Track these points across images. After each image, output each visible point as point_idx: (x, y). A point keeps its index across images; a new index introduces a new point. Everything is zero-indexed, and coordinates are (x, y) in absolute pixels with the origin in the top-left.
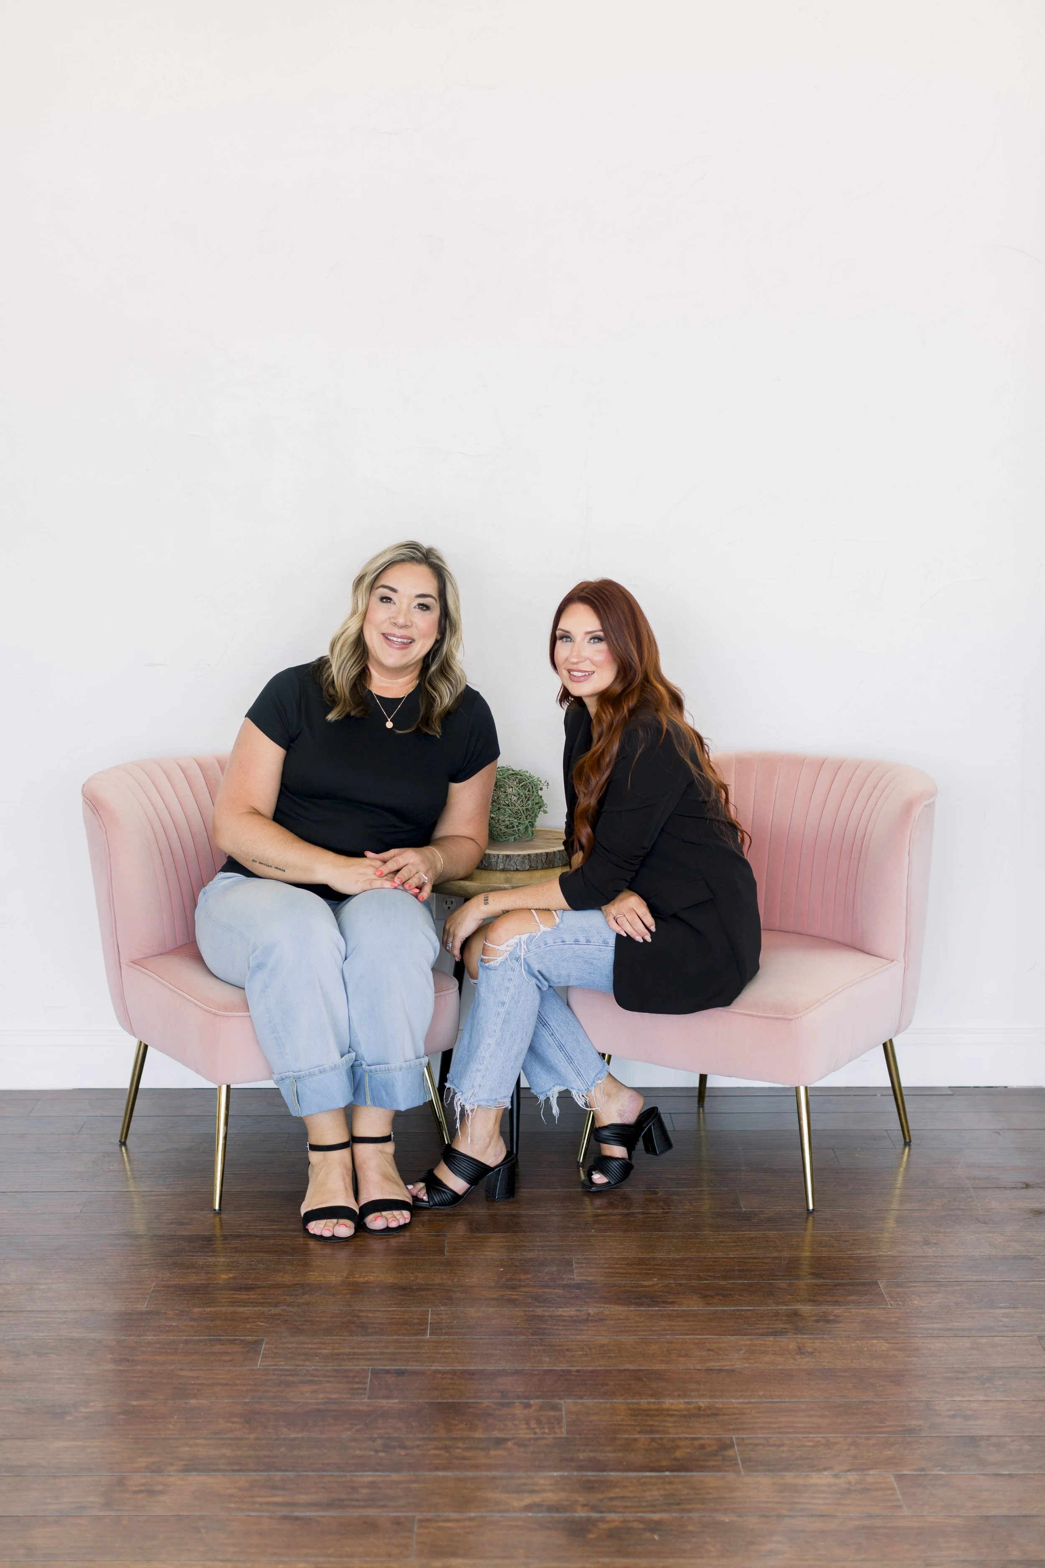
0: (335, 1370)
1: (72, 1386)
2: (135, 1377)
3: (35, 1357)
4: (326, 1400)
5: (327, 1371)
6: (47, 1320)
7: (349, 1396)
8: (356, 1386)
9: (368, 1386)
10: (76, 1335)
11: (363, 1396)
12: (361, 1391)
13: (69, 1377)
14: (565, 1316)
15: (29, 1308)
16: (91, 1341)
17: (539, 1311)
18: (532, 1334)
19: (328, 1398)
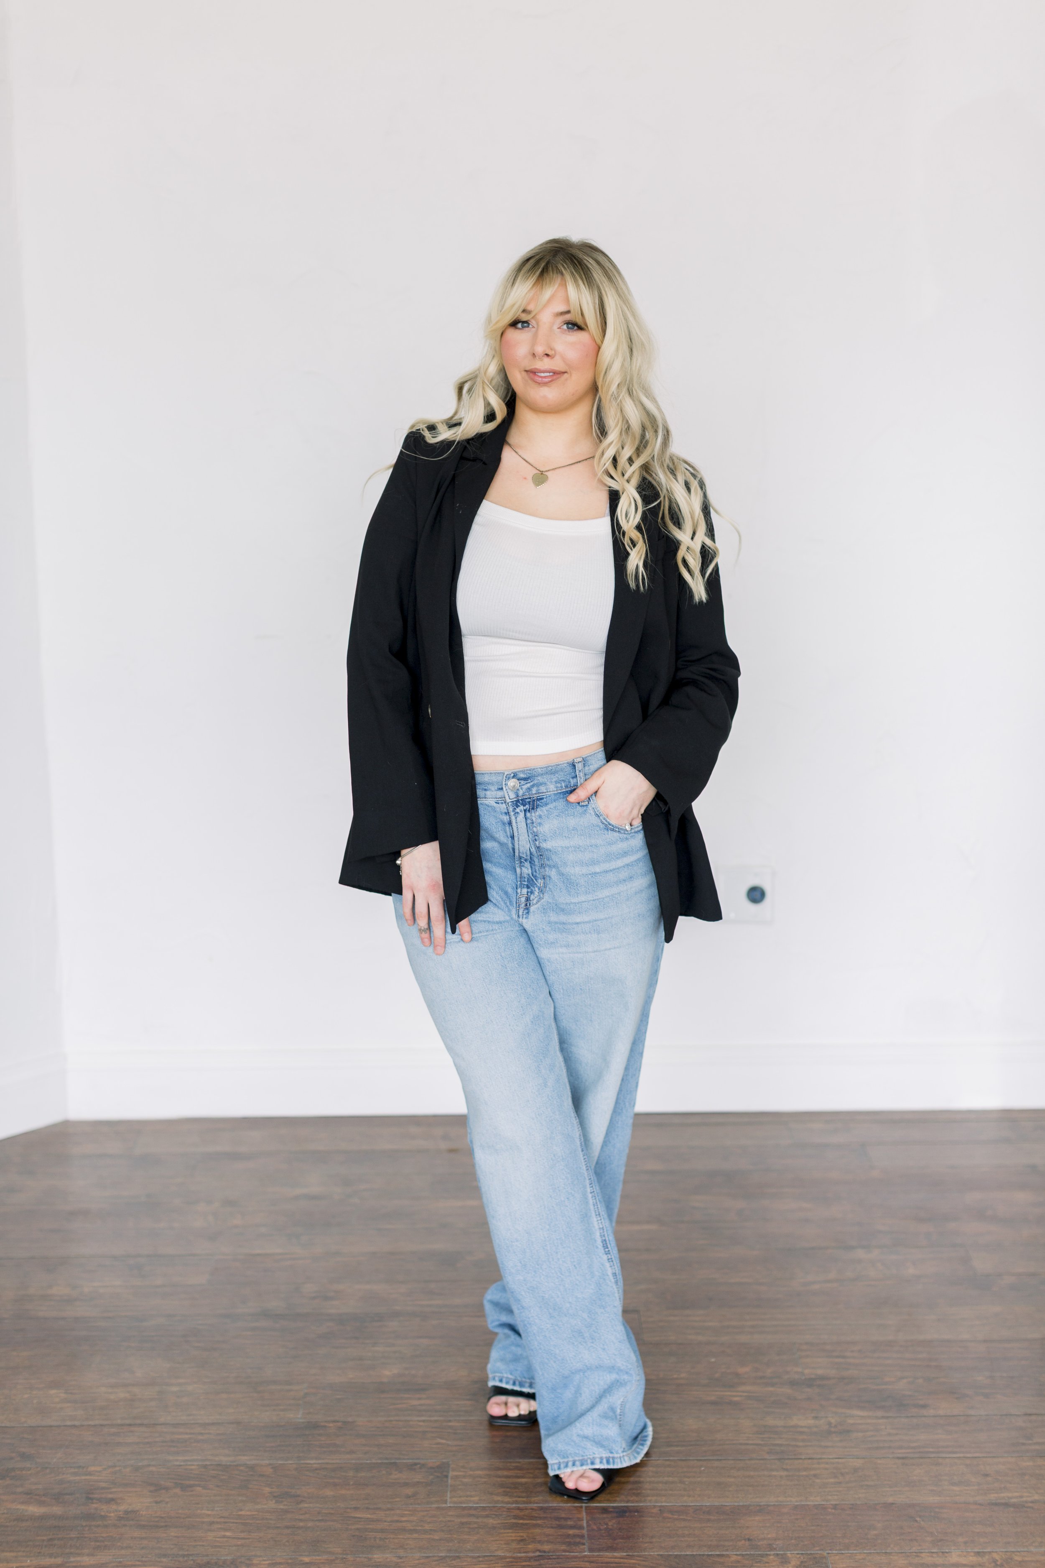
0: (542, 1509)
1: (228, 1534)
2: (301, 1520)
3: (178, 1491)
4: (538, 1554)
5: (532, 1509)
6: (187, 1436)
7: (564, 1547)
8: (571, 1532)
9: (585, 1532)
10: (225, 1460)
11: (582, 1547)
12: (578, 1540)
13: (222, 1520)
14: (802, 1427)
15: (162, 1420)
16: (242, 1468)
17: (770, 1421)
18: (768, 1453)
19: (540, 1551)
